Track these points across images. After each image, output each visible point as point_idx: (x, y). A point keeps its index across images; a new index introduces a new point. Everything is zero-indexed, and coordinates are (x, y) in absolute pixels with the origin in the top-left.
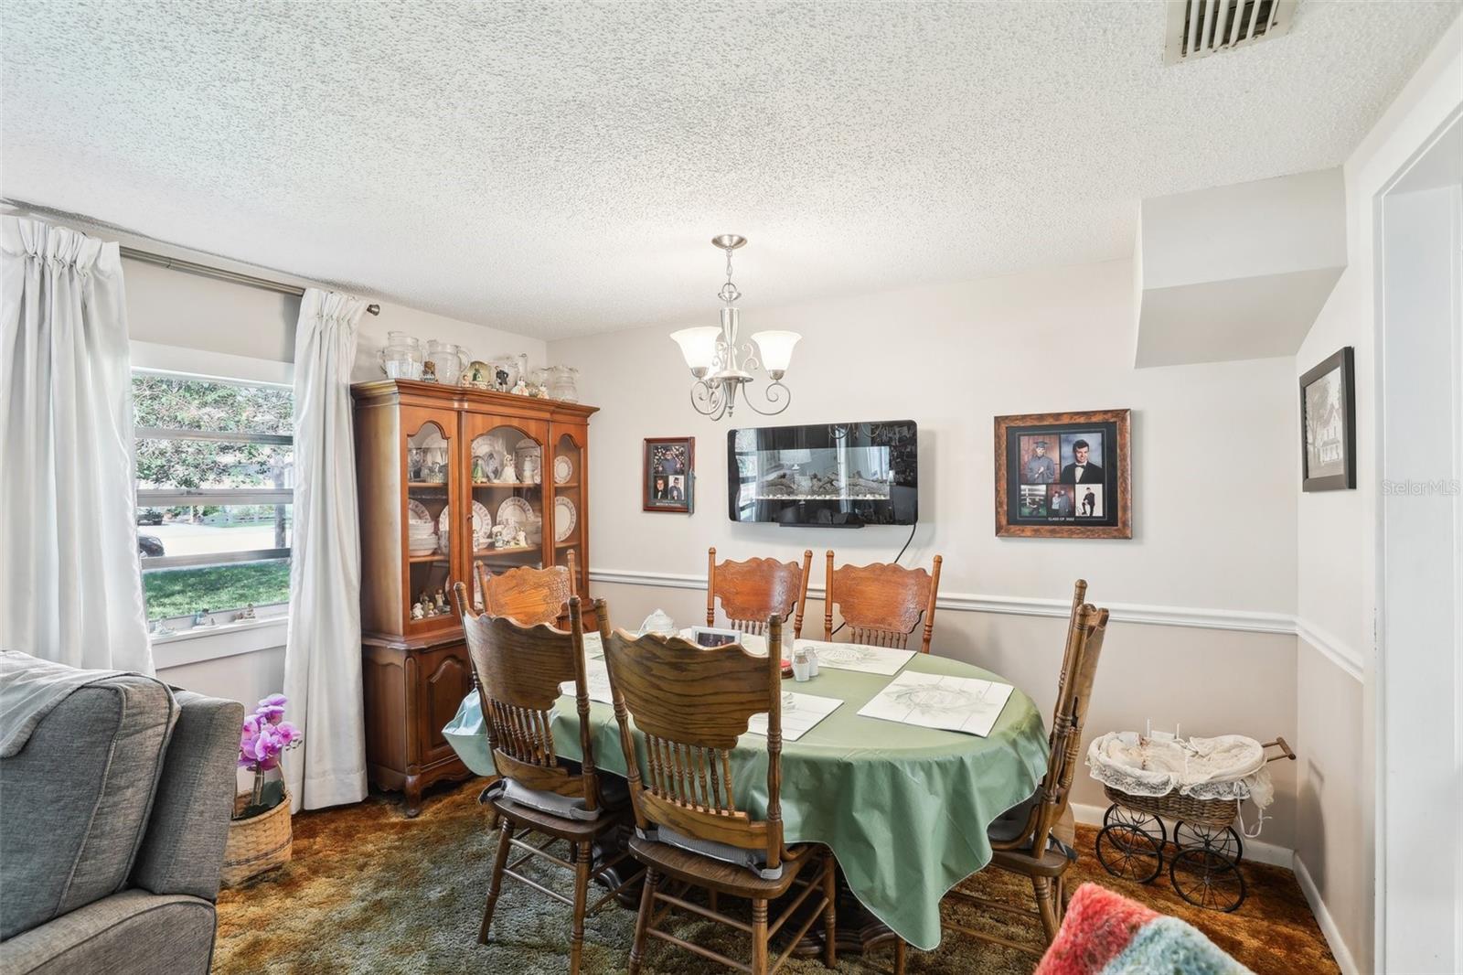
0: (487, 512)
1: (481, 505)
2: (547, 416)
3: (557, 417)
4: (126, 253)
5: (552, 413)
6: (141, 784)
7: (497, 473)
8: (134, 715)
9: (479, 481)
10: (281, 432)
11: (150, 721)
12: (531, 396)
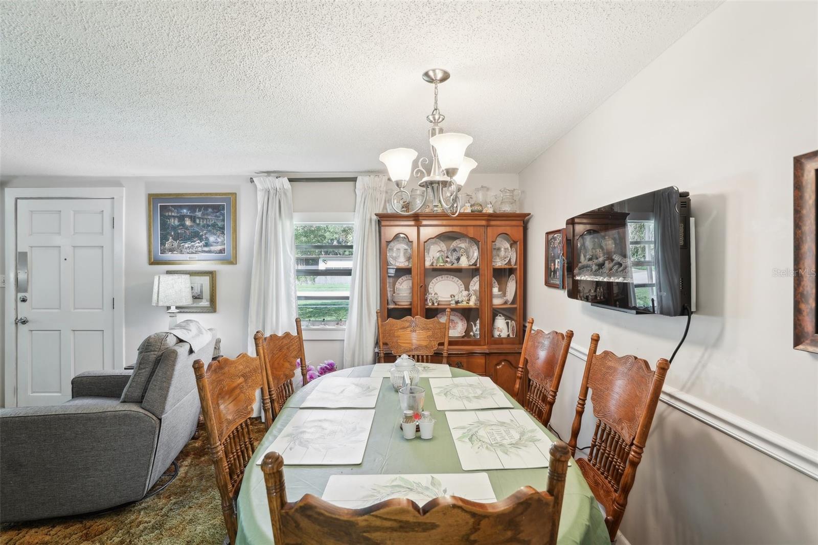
0: (462, 283)
1: (457, 279)
2: (484, 223)
3: (493, 223)
4: (291, 180)
5: (488, 220)
6: (147, 369)
7: (458, 259)
8: (149, 346)
9: (438, 265)
10: (349, 244)
11: (153, 349)
12: (472, 211)
